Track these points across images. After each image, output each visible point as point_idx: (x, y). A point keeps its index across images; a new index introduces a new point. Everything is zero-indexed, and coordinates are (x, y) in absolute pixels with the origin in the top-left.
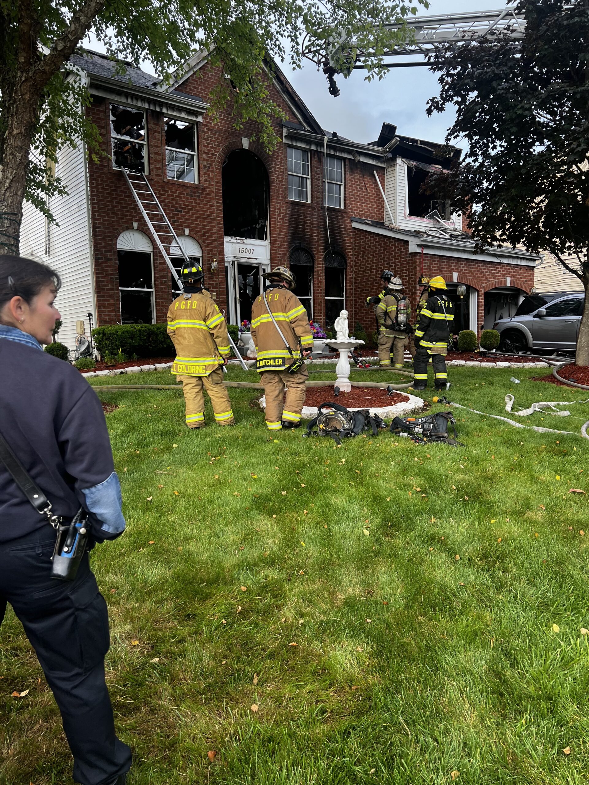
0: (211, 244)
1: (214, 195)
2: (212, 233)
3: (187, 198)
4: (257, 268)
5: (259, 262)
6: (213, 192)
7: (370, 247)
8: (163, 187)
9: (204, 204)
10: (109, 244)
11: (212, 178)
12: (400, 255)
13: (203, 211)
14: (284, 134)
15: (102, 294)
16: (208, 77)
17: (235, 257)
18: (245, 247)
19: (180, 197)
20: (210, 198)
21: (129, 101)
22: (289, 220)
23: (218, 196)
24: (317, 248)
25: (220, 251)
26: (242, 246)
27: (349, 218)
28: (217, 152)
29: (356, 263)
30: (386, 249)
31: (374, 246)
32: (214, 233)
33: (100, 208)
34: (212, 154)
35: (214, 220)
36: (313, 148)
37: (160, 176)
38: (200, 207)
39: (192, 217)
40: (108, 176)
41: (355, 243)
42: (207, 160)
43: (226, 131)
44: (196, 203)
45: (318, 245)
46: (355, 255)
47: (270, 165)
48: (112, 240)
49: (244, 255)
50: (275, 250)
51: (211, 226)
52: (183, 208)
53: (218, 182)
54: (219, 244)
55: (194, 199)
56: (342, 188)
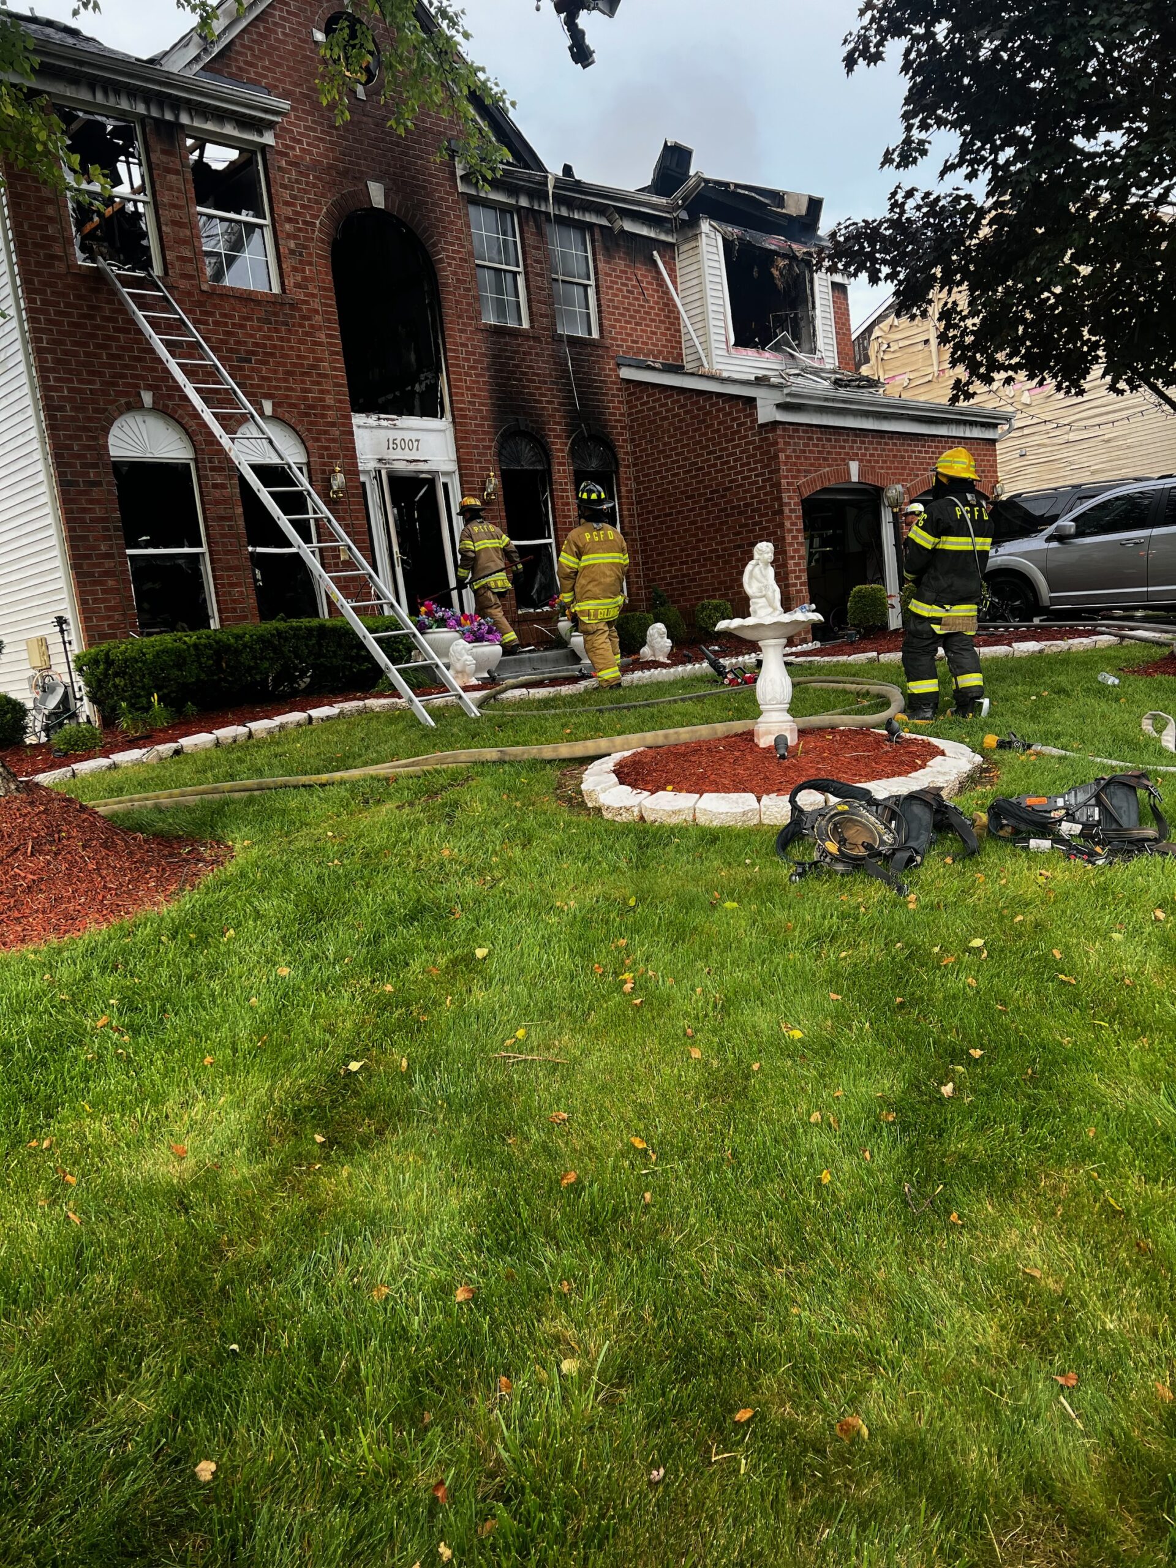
0: (326, 432)
1: (319, 318)
2: (324, 408)
3: (260, 329)
4: (431, 482)
5: (434, 468)
6: (316, 311)
7: (665, 418)
8: (201, 304)
9: (300, 342)
10: (89, 448)
11: (312, 280)
12: (739, 432)
13: (299, 357)
14: (460, 172)
15: (85, 569)
16: (277, 40)
17: (380, 460)
18: (398, 435)
19: (242, 327)
20: (312, 326)
21: (100, 98)
22: (488, 369)
23: (329, 321)
24: (554, 430)
25: (347, 449)
26: (392, 434)
27: (613, 358)
28: (316, 217)
29: (636, 458)
30: (704, 421)
31: (674, 416)
32: (329, 408)
33: (57, 361)
34: (305, 222)
35: (326, 376)
36: (524, 202)
37: (189, 277)
38: (291, 348)
39: (276, 372)
40: (69, 281)
41: (630, 415)
42: (295, 237)
43: (331, 167)
44: (281, 339)
45: (556, 423)
46: (633, 440)
47: (435, 245)
48: (95, 438)
49: (399, 454)
50: (465, 439)
51: (322, 392)
52: (254, 353)
53: (325, 289)
54: (343, 433)
55: (277, 330)
56: (591, 292)
